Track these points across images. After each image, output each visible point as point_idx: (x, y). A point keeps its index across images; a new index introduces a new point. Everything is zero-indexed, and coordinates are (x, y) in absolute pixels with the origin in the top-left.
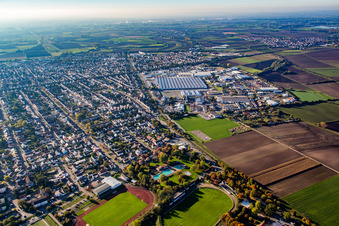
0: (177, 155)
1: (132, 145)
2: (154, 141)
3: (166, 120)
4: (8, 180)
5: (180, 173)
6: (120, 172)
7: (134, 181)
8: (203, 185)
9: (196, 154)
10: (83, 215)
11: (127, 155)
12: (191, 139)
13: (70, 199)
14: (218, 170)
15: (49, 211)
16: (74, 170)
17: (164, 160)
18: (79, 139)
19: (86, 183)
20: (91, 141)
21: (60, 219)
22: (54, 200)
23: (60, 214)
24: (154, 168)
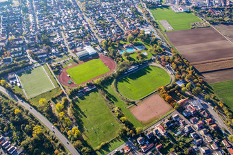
0: (142, 38)
1: (111, 25)
2: (128, 24)
3: (142, 8)
4: (25, 36)
5: (139, 52)
6: (97, 43)
7: (105, 52)
8: (153, 64)
9: (157, 39)
10: (67, 68)
11: (106, 32)
12: (157, 27)
13: (61, 56)
14: (169, 54)
15: (47, 61)
16: (67, 37)
17: (131, 40)
18: (76, 14)
19: (73, 47)
20: (83, 17)
21: (52, 68)
22: (51, 55)
23: (53, 65)
24: (122, 45)
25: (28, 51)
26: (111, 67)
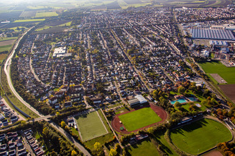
0: (193, 90)
1: (161, 76)
2: (177, 76)
3: (191, 62)
4: (83, 84)
5: (192, 104)
6: (148, 93)
7: (156, 102)
8: (209, 117)
9: (209, 92)
10: (119, 115)
11: (156, 83)
12: (209, 80)
13: (114, 103)
15: (101, 107)
16: (120, 86)
17: (182, 91)
18: (127, 66)
19: (125, 95)
20: (133, 69)
21: (106, 114)
22: (105, 101)
23: (106, 111)
24: (173, 96)
25: (85, 97)
26: (163, 117)
